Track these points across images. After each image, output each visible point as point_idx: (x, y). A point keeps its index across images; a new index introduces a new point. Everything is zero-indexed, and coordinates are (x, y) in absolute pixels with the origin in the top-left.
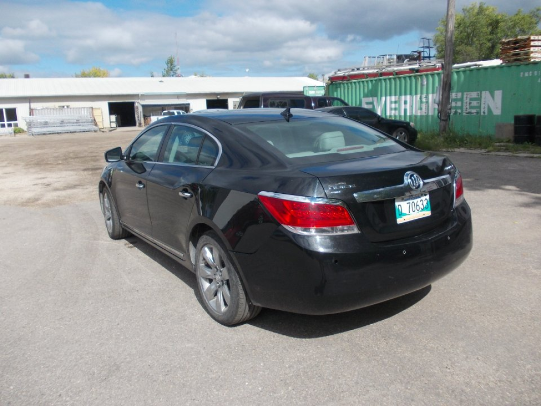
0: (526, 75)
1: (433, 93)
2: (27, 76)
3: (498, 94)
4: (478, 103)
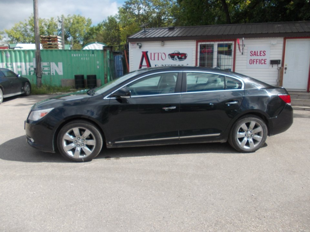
0: (75, 55)
1: (30, 61)
3: (60, 64)
4: (49, 69)
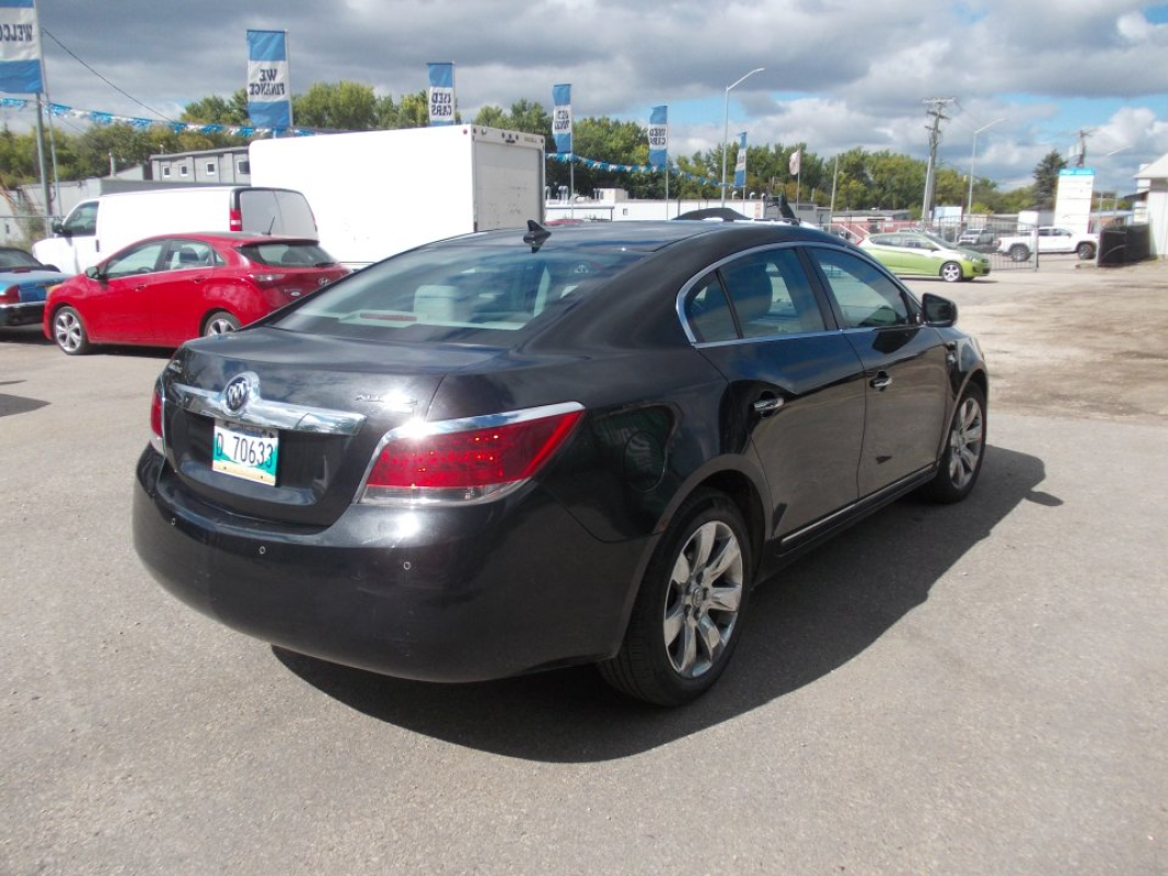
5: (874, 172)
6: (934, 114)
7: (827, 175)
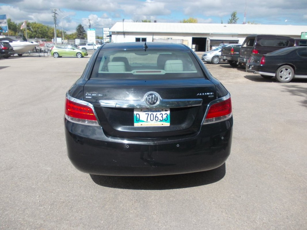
2: (155, 22)
5: (32, 28)
6: (54, 12)
7: (18, 28)
